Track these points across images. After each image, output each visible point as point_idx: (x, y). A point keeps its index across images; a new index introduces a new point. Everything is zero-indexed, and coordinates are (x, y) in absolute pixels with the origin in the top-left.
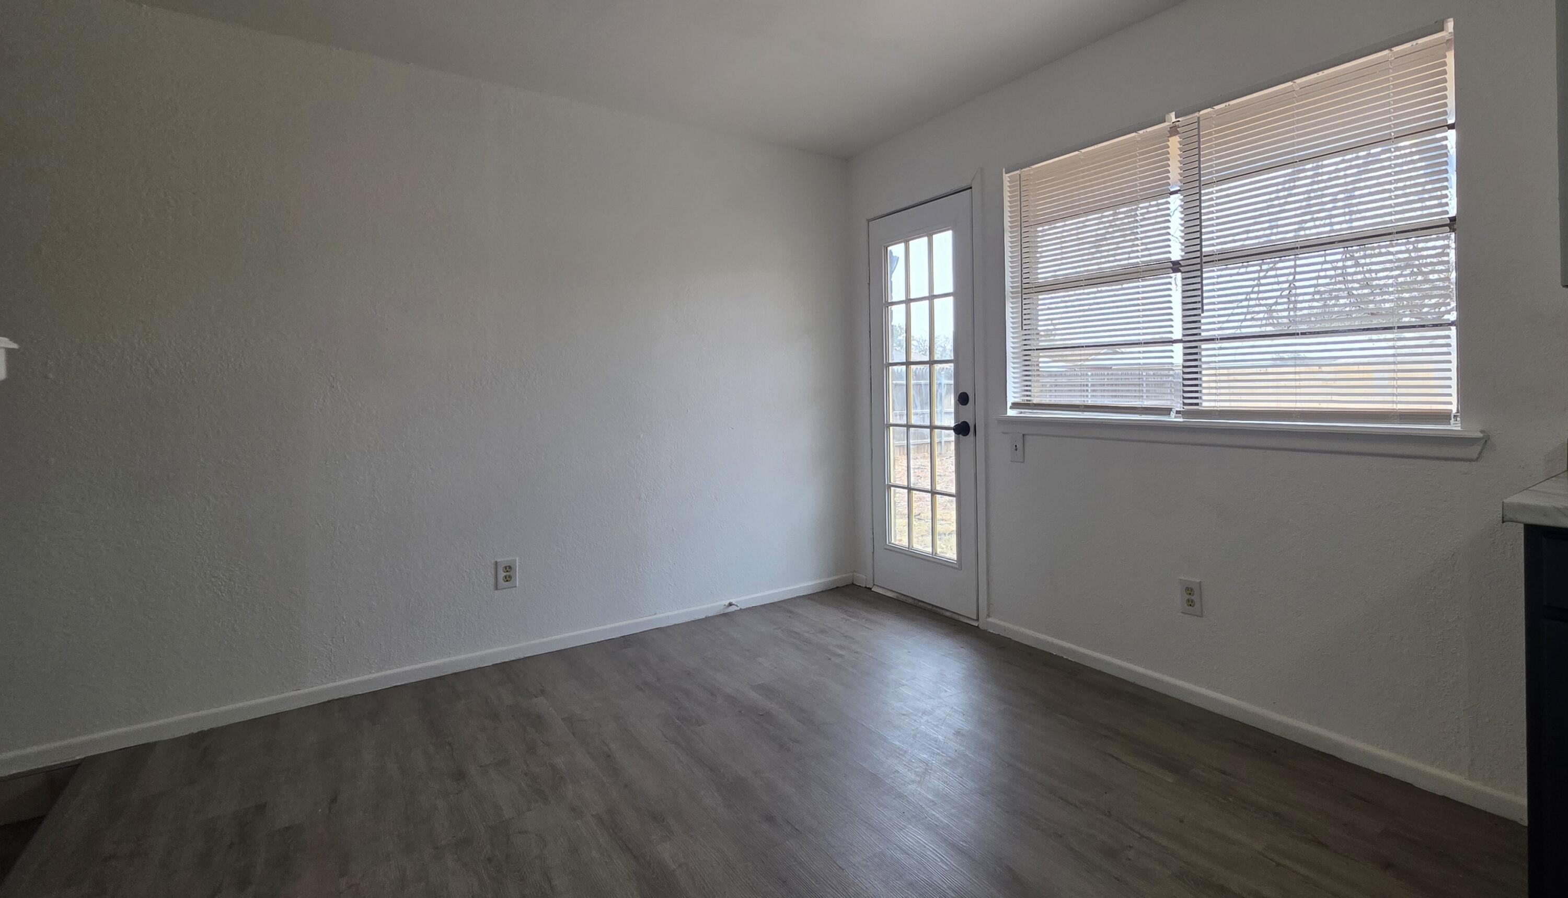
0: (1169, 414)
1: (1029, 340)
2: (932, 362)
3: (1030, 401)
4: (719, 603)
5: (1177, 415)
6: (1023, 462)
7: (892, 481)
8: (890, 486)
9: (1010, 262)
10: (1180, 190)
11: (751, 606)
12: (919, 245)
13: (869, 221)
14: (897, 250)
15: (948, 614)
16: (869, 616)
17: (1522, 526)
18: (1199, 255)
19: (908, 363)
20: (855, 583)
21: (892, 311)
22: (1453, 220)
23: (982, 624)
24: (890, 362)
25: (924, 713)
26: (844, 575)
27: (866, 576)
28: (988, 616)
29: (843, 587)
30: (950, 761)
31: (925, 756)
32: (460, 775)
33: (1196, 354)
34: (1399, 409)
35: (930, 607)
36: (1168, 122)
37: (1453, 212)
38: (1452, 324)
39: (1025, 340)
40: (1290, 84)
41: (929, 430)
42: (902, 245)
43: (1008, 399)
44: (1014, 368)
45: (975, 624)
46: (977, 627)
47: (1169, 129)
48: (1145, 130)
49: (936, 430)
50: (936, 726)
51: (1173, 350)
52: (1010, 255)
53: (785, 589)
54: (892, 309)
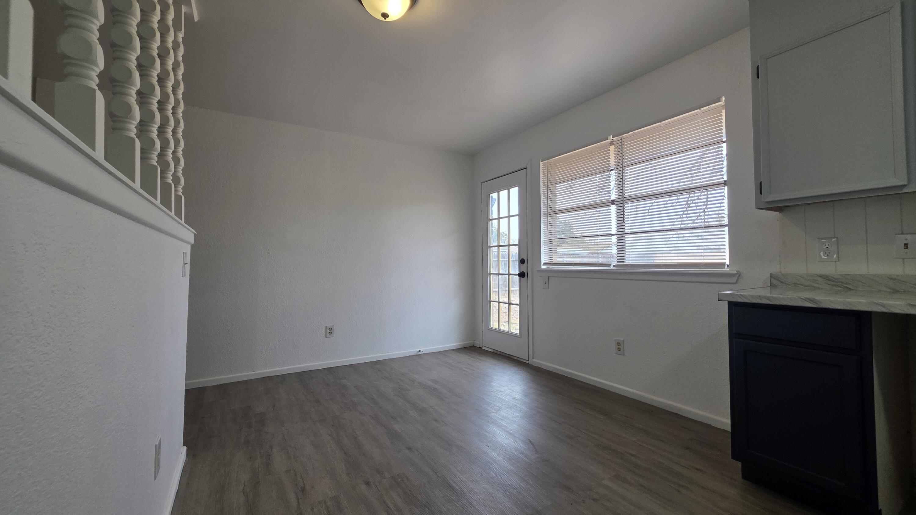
0: (610, 266)
1: (552, 235)
2: (509, 246)
3: (552, 262)
4: (415, 350)
5: (614, 267)
6: (548, 289)
7: (491, 299)
8: (490, 301)
9: (543, 200)
10: (614, 169)
11: (428, 352)
12: (504, 194)
13: (482, 183)
14: (494, 195)
15: (516, 358)
16: (480, 358)
17: (727, 302)
18: (622, 197)
19: (499, 246)
20: (475, 345)
21: (492, 223)
22: (725, 181)
23: (530, 362)
24: (491, 245)
25: (500, 392)
26: (470, 342)
27: (480, 342)
28: (533, 358)
29: (469, 347)
30: (510, 407)
31: (499, 405)
32: (318, 401)
33: (623, 240)
34: (705, 262)
35: (507, 355)
36: (610, 139)
37: (725, 178)
38: (726, 225)
39: (550, 235)
40: (659, 123)
41: (507, 276)
42: (496, 194)
43: (542, 261)
44: (544, 247)
45: (527, 362)
46: (528, 363)
47: (610, 143)
48: (600, 143)
49: (511, 276)
50: (505, 396)
51: (612, 238)
52: (543, 197)
53: (443, 346)
54: (493, 222)
